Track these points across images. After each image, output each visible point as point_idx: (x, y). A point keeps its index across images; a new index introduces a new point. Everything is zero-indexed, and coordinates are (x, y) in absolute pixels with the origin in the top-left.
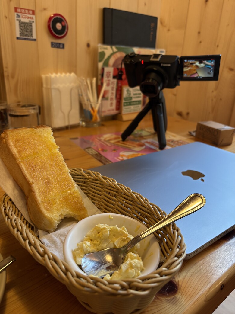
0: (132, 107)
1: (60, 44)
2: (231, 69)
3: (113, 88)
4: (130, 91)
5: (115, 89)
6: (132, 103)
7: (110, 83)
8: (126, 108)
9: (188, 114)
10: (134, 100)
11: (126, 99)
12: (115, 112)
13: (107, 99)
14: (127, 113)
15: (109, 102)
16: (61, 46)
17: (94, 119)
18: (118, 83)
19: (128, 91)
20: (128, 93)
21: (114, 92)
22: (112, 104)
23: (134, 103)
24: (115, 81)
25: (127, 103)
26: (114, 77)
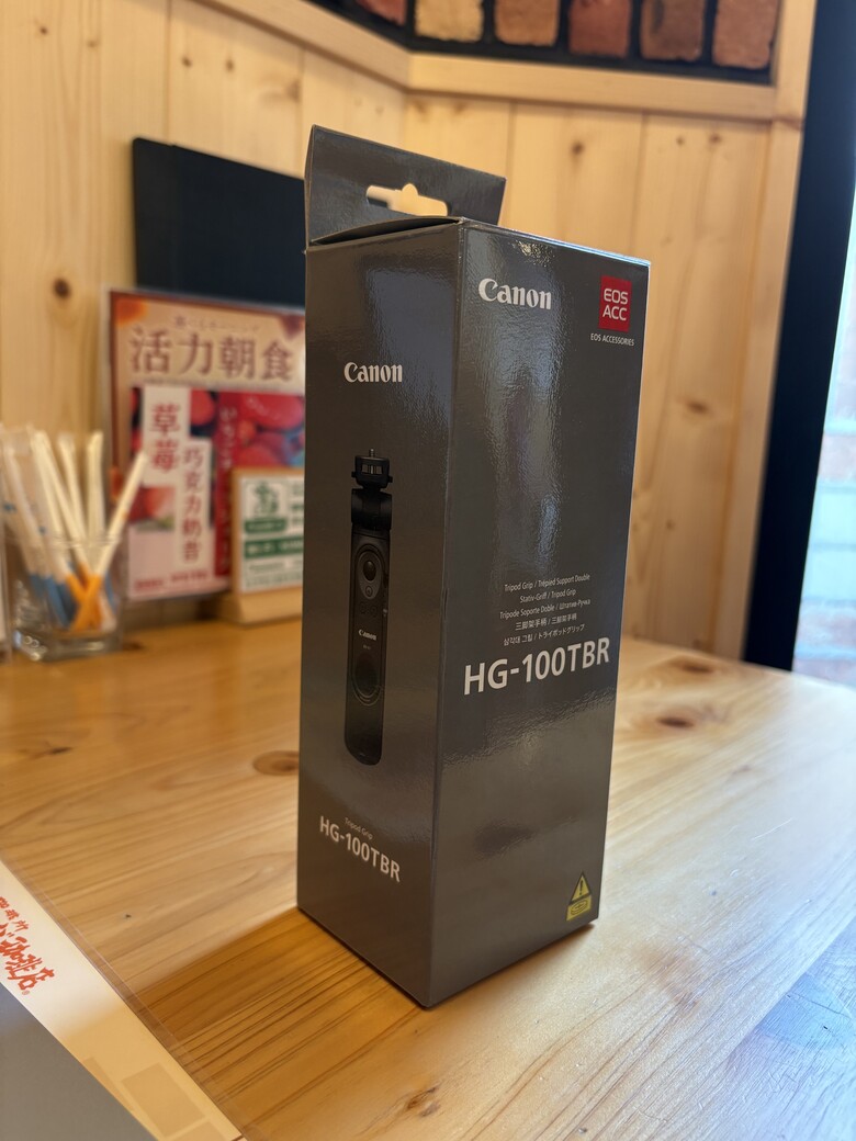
0: (288, 563)
2: (698, 408)
3: (191, 480)
4: (275, 495)
5: (204, 482)
6: (285, 546)
7: (179, 452)
8: (255, 569)
10: (291, 530)
11: (250, 526)
12: (211, 583)
13: (165, 526)
14: (261, 588)
15: (177, 539)
18: (216, 459)
19: (262, 491)
20: (263, 501)
21: (203, 494)
22: (191, 550)
24: (204, 446)
25: (261, 543)
26: (196, 430)
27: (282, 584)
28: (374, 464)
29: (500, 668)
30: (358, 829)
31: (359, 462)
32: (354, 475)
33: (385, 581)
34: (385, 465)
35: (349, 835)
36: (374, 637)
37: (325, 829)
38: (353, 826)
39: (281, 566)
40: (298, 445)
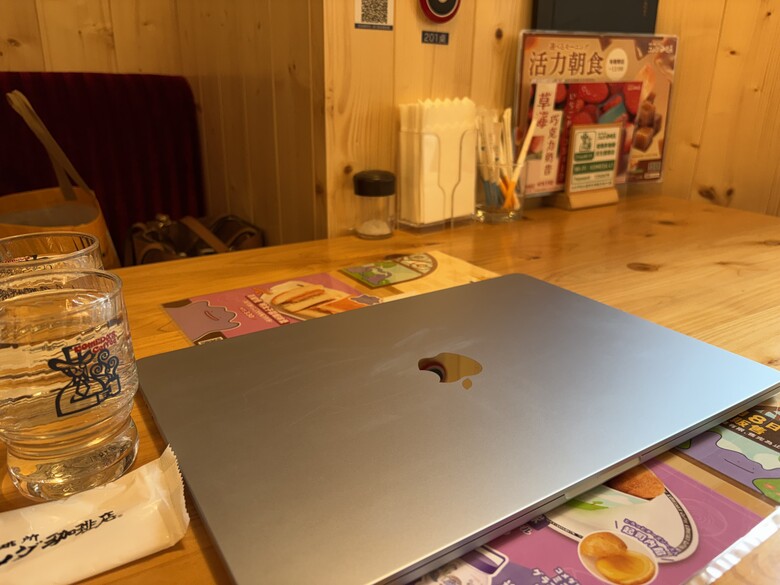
0: (592, 176)
1: (440, 34)
3: (552, 132)
4: (590, 139)
5: (557, 133)
6: (591, 167)
7: (549, 119)
8: (577, 179)
9: (730, 192)
10: (597, 159)
11: (579, 156)
12: (554, 187)
13: (538, 157)
14: (579, 190)
15: (543, 163)
16: (442, 39)
17: (507, 203)
18: (565, 119)
19: (585, 137)
20: (585, 143)
21: (556, 140)
22: (548, 169)
23: (597, 167)
24: (560, 113)
25: (581, 165)
26: (557, 106)
27: (589, 188)
39: (589, 178)
40: (603, 111)
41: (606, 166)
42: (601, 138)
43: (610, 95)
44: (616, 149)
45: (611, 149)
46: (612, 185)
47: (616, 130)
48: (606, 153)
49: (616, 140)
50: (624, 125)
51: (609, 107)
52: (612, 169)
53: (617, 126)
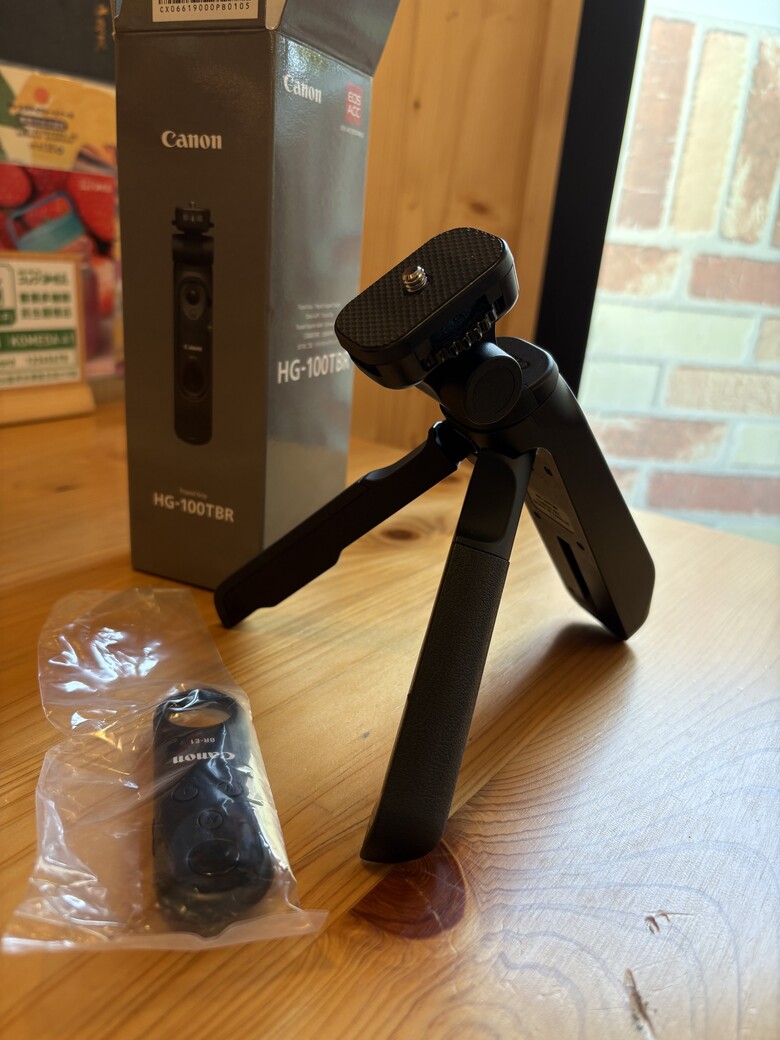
0: (21, 360)
6: (14, 341)
10: (21, 324)
23: (31, 340)
27: (16, 385)
28: (195, 213)
29: (297, 365)
30: (193, 494)
31: (179, 212)
32: (174, 223)
33: (209, 303)
34: (206, 214)
35: (184, 501)
36: (199, 349)
37: (159, 503)
38: (187, 493)
39: (12, 362)
40: (24, 226)
41: (55, 340)
42: (24, 281)
43: (34, 194)
44: (73, 305)
45: (62, 305)
46: (77, 378)
47: (67, 269)
48: (47, 313)
49: (71, 288)
50: (86, 260)
51: (40, 221)
52: (70, 345)
53: (66, 259)
